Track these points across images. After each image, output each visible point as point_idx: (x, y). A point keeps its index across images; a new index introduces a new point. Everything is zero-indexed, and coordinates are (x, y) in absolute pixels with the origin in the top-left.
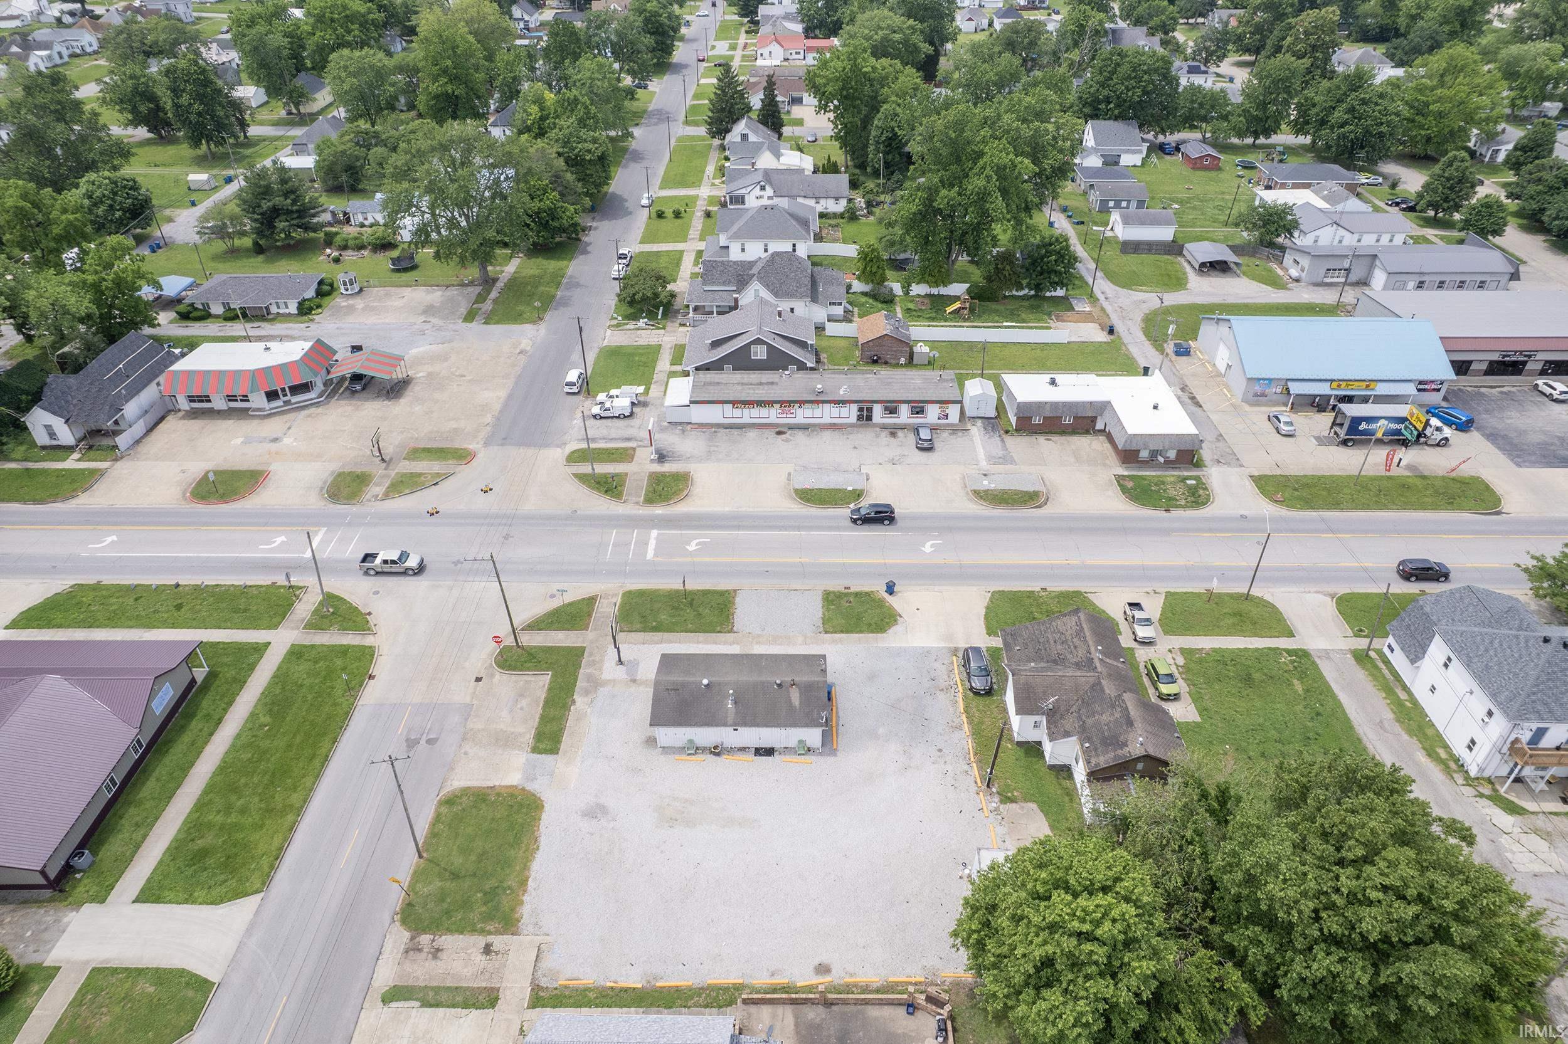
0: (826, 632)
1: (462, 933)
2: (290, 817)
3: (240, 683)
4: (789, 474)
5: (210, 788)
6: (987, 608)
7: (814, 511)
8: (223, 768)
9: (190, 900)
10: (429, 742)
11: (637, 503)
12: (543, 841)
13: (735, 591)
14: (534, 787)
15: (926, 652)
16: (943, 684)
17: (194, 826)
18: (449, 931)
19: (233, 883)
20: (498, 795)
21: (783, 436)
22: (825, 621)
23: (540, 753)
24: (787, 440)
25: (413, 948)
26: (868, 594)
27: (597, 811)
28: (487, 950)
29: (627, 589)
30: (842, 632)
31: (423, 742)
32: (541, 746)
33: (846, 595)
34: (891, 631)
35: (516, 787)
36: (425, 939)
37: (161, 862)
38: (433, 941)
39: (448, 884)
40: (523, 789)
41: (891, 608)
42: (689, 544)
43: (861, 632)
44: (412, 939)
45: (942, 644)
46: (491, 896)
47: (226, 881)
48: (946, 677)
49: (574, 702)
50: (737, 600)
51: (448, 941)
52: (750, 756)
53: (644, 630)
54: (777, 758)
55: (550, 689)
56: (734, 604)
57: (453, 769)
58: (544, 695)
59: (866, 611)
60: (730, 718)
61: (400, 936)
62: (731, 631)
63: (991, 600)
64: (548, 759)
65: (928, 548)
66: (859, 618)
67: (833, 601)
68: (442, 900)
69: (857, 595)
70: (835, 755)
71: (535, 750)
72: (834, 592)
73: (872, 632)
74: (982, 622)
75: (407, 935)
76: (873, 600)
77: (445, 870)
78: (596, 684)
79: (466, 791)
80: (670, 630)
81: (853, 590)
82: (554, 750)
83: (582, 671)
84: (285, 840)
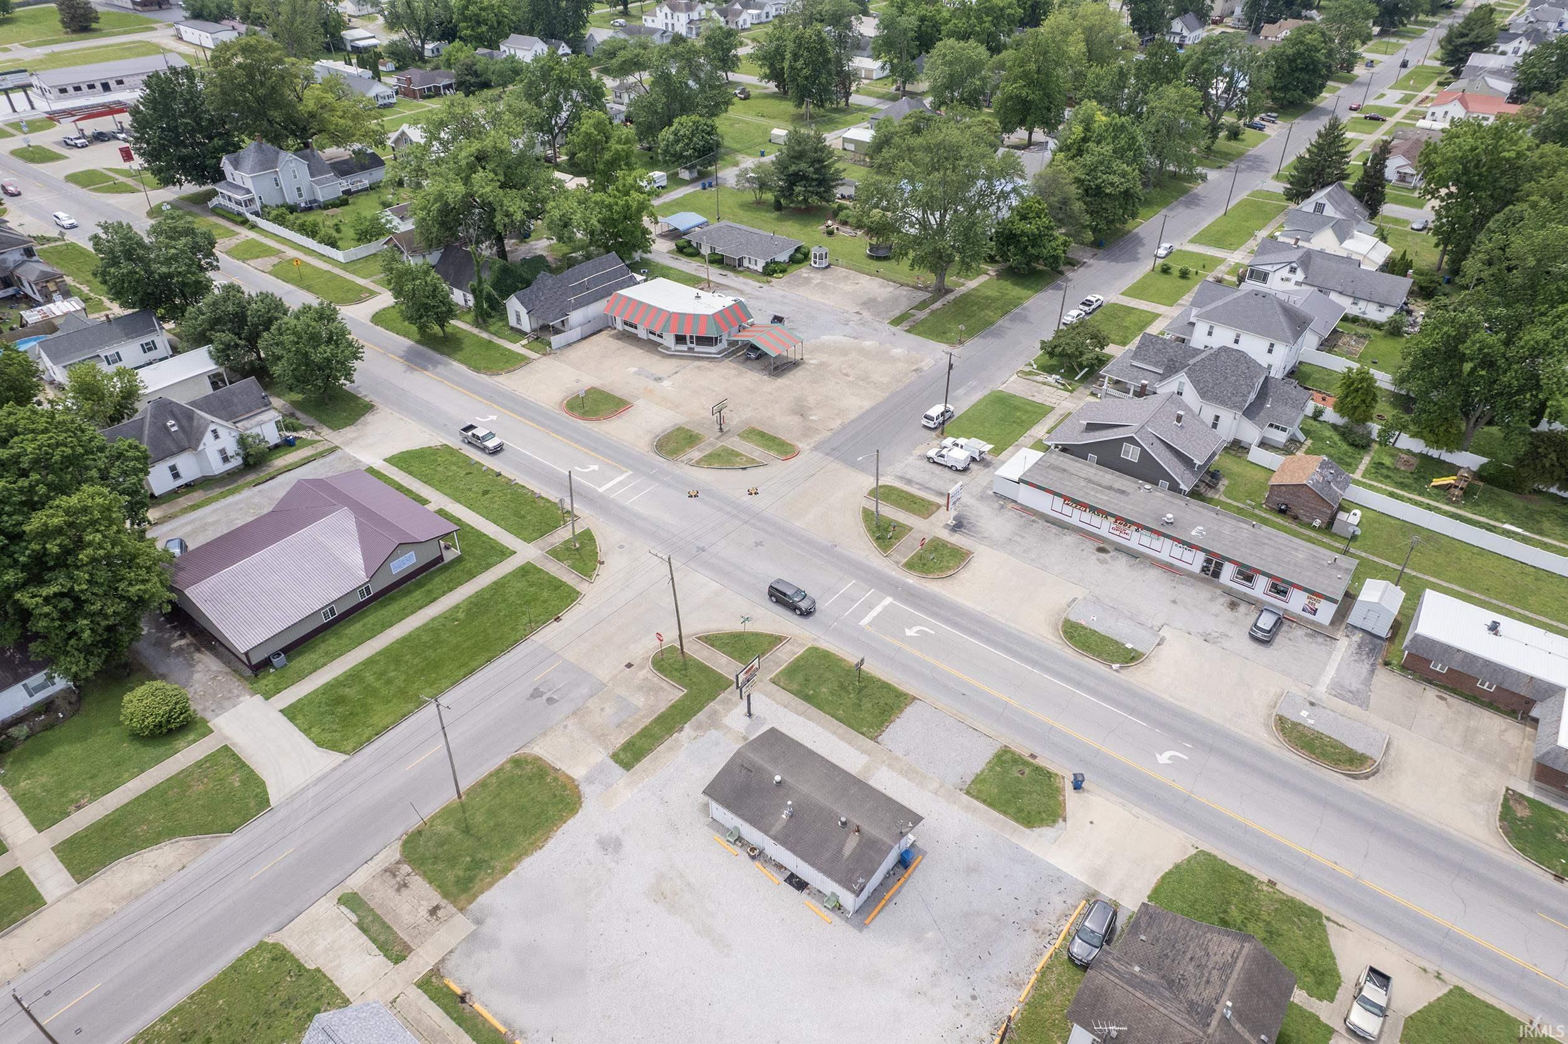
0: (968, 793)
1: (430, 883)
2: (411, 706)
3: (471, 575)
4: (1074, 600)
5: (385, 652)
6: (1177, 866)
7: (1069, 653)
8: (404, 641)
9: (306, 731)
10: (550, 700)
11: (897, 563)
12: (551, 844)
13: (914, 698)
14: (585, 789)
15: (1057, 877)
16: (1043, 924)
17: (353, 676)
18: (424, 875)
19: (337, 735)
20: (556, 779)
21: (1102, 555)
22: (978, 780)
23: (616, 762)
24: (1104, 562)
25: (391, 871)
26: (1049, 775)
27: (611, 845)
28: (434, 911)
29: (817, 645)
30: (984, 801)
31: (545, 697)
32: (621, 756)
33: (1026, 763)
34: (1037, 830)
35: (573, 780)
36: (406, 868)
37: (316, 691)
38: (409, 875)
39: (457, 833)
40: (577, 787)
41: (1062, 805)
42: (910, 628)
43: (1005, 813)
44: (398, 863)
45: (1083, 879)
46: (477, 865)
47: (335, 731)
48: (1054, 919)
49: (681, 730)
50: (909, 710)
51: (418, 883)
52: (779, 878)
53: (796, 694)
54: (803, 896)
55: (672, 706)
56: (902, 711)
57: (545, 734)
58: (663, 710)
59: (1030, 793)
60: (777, 827)
61: (393, 853)
62: (874, 739)
63: (1189, 860)
64: (618, 770)
65: (1164, 758)
66: (1016, 795)
67: (1005, 762)
68: (441, 845)
69: (1038, 769)
70: (860, 931)
71: (615, 757)
72: (1013, 753)
73: (1017, 820)
74: (1154, 880)
75: (398, 856)
76: (1050, 786)
77: (466, 819)
78: (714, 722)
79: (537, 759)
80: (819, 706)
81: (1038, 762)
82: (627, 766)
83: (712, 704)
84: (393, 723)
